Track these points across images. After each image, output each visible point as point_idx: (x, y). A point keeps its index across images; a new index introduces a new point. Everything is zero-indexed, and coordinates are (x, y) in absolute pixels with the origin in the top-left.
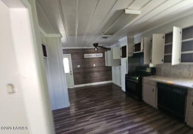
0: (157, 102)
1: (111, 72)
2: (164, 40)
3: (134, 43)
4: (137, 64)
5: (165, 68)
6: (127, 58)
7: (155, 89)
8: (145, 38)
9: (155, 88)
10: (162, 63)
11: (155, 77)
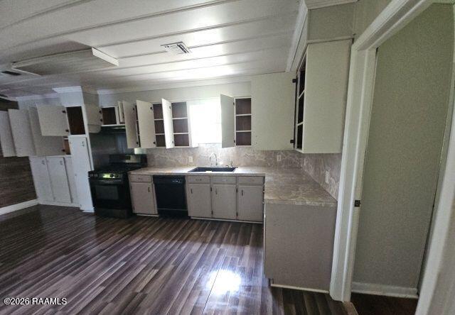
0: (156, 205)
1: (31, 176)
2: (152, 112)
3: (100, 105)
4: (111, 150)
5: (158, 154)
6: (87, 135)
7: (151, 188)
8: (124, 102)
9: (151, 185)
10: (155, 146)
11: (147, 170)
